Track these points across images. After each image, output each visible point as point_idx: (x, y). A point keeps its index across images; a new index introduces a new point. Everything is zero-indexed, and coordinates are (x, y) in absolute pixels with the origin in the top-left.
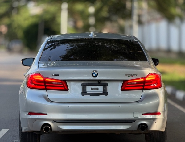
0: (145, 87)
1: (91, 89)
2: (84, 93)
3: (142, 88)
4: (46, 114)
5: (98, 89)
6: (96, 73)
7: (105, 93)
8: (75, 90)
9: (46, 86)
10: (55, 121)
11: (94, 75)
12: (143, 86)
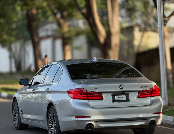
0: (153, 95)
1: (118, 98)
2: (114, 101)
3: (150, 95)
4: (90, 117)
5: (123, 97)
6: (122, 87)
7: (128, 100)
8: (107, 99)
9: (88, 97)
10: (96, 121)
11: (121, 88)
12: (151, 94)
